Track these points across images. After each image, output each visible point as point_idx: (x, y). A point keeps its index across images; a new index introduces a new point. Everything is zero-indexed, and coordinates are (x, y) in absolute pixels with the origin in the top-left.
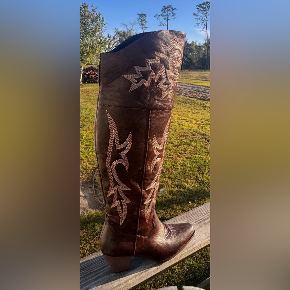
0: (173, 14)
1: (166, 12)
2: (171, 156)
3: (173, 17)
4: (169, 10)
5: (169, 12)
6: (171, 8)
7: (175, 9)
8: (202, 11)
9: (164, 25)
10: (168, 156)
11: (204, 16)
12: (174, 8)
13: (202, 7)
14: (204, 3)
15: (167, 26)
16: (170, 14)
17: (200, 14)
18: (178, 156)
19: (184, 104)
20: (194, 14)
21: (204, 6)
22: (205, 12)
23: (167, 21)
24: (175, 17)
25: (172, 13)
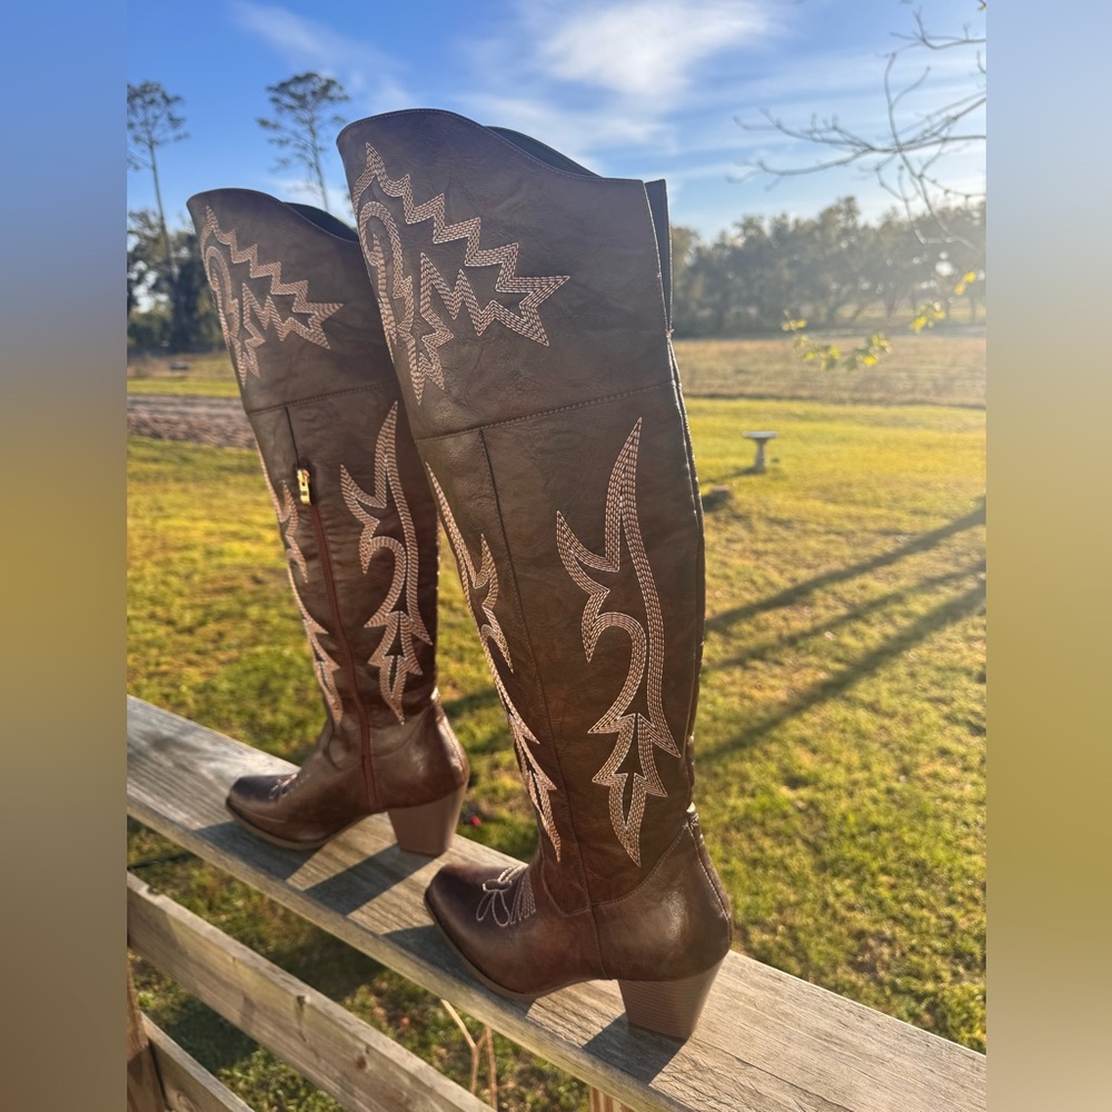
0: (171, 119)
1: (140, 111)
2: (164, 668)
3: (171, 134)
4: (152, 102)
5: (152, 110)
6: (158, 97)
7: (178, 99)
8: (291, 108)
9: (140, 164)
10: (152, 668)
11: (302, 129)
12: (171, 94)
13: (293, 96)
14: (298, 80)
15: (154, 168)
16: (160, 121)
17: (288, 121)
18: (190, 663)
19: (242, 479)
20: (264, 123)
21: (299, 89)
22: (306, 115)
23: (151, 147)
24: (180, 131)
25: (165, 116)
